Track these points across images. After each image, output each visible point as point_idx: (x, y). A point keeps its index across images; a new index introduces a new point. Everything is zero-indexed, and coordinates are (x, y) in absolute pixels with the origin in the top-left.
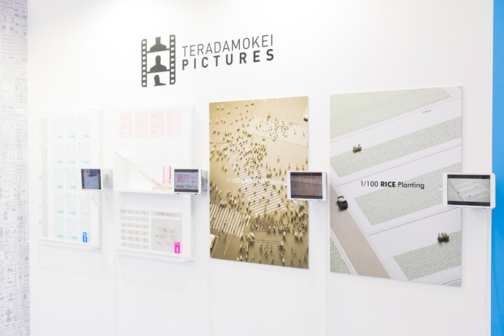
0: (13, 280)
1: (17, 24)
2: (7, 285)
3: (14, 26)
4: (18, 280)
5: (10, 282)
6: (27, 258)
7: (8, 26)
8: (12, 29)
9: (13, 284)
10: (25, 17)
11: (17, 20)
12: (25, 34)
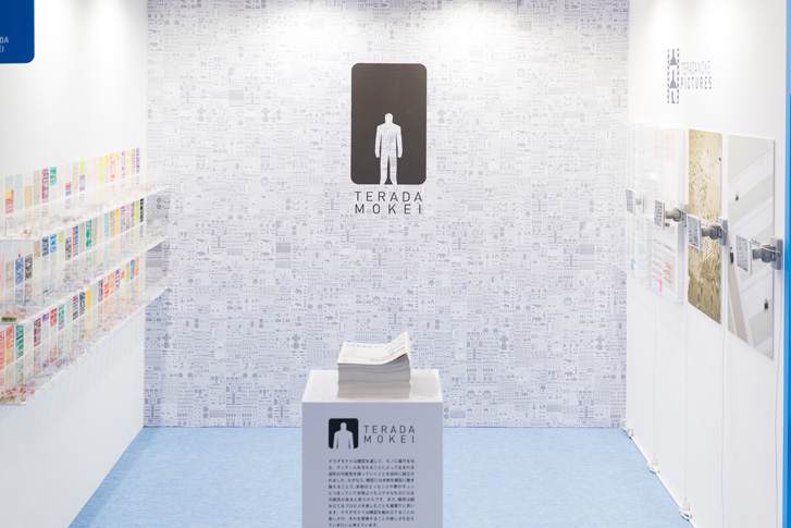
0: (605, 304)
1: (615, 20)
2: (598, 308)
3: (612, 23)
4: (612, 306)
5: (602, 306)
6: (624, 283)
7: (604, 24)
8: (609, 27)
9: (606, 308)
10: (626, 11)
11: (616, 16)
12: (626, 29)
